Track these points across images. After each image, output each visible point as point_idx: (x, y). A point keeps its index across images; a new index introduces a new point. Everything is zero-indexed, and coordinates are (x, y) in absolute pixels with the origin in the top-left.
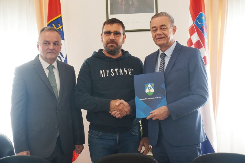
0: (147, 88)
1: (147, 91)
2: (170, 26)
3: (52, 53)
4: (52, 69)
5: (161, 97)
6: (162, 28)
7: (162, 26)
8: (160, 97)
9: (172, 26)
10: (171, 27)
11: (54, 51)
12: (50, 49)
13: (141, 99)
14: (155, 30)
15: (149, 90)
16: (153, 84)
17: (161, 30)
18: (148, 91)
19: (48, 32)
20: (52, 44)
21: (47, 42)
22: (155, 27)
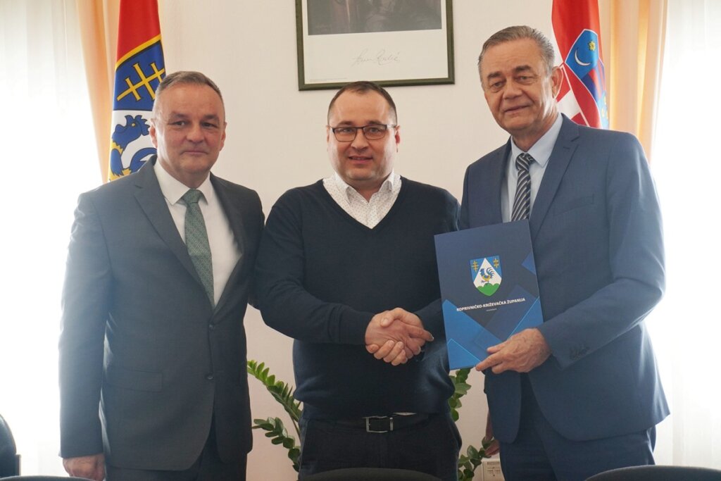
0: (479, 273)
1: (478, 282)
2: (543, 70)
3: (199, 153)
4: (197, 203)
5: (524, 300)
6: (520, 77)
7: (519, 69)
8: (521, 298)
9: (550, 67)
10: (546, 72)
11: (203, 146)
12: (190, 141)
13: (463, 309)
14: (497, 84)
15: (486, 277)
16: (496, 260)
17: (517, 82)
18: (483, 281)
19: (184, 88)
20: (196, 125)
21: (179, 120)
22: (497, 75)
